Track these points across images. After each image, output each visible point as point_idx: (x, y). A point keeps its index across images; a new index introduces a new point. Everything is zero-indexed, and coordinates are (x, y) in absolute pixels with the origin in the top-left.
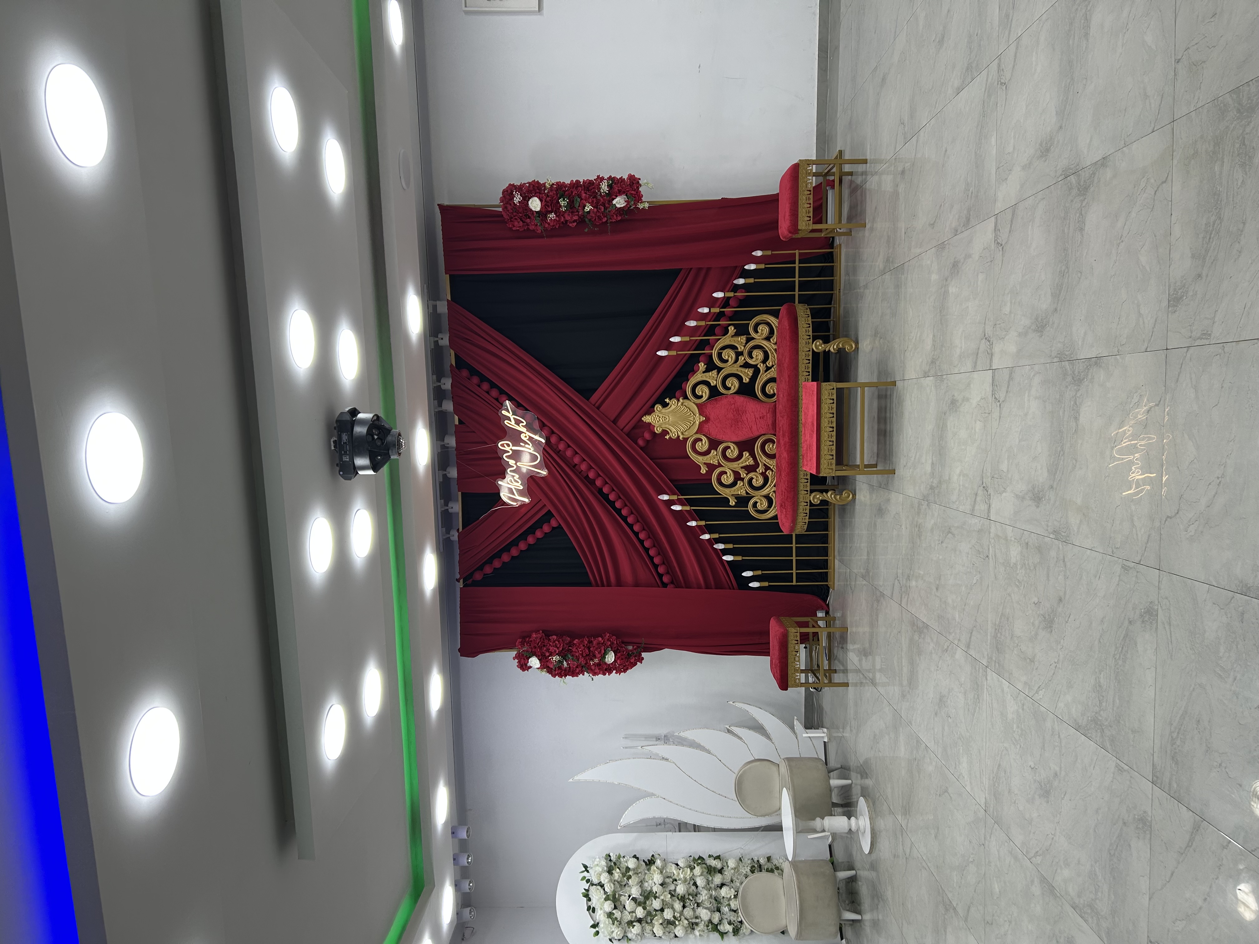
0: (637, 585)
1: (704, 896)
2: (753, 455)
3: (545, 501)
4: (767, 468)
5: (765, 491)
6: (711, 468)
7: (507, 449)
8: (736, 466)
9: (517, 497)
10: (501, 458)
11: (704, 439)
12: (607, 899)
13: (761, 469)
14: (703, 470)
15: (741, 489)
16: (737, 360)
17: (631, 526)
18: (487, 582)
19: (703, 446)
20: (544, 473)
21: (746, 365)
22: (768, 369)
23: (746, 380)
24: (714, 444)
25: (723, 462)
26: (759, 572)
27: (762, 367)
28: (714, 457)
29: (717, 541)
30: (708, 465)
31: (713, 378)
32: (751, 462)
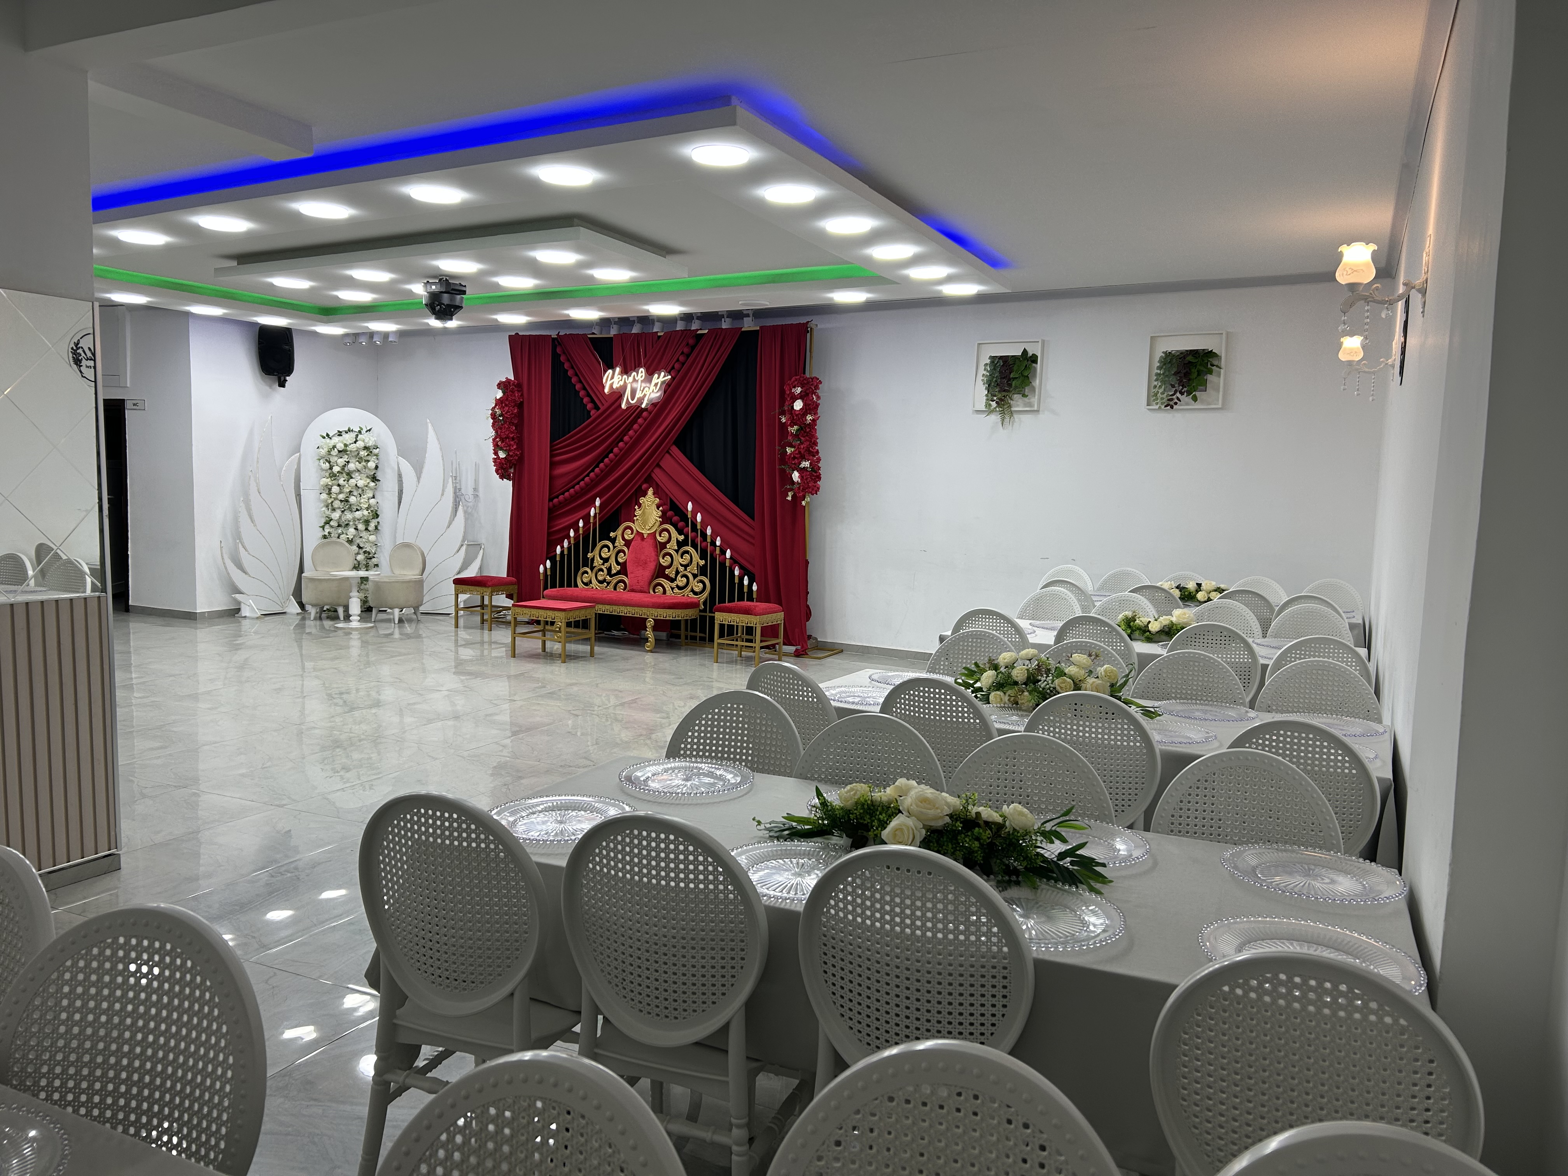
0: (552, 478)
1: (349, 516)
2: (618, 573)
3: (606, 405)
4: (608, 583)
5: (594, 581)
6: (613, 541)
7: (640, 375)
8: (612, 561)
9: (609, 383)
10: (634, 370)
11: (632, 536)
12: (346, 445)
13: (608, 578)
14: (612, 534)
15: (598, 562)
16: (682, 565)
17: (588, 475)
18: (555, 356)
19: (628, 536)
20: (624, 406)
21: (677, 572)
22: (672, 589)
23: (667, 571)
24: (628, 543)
25: (616, 550)
26: (549, 573)
27: (674, 585)
28: (620, 543)
29: (569, 543)
30: (615, 539)
31: (673, 545)
32: (614, 571)
